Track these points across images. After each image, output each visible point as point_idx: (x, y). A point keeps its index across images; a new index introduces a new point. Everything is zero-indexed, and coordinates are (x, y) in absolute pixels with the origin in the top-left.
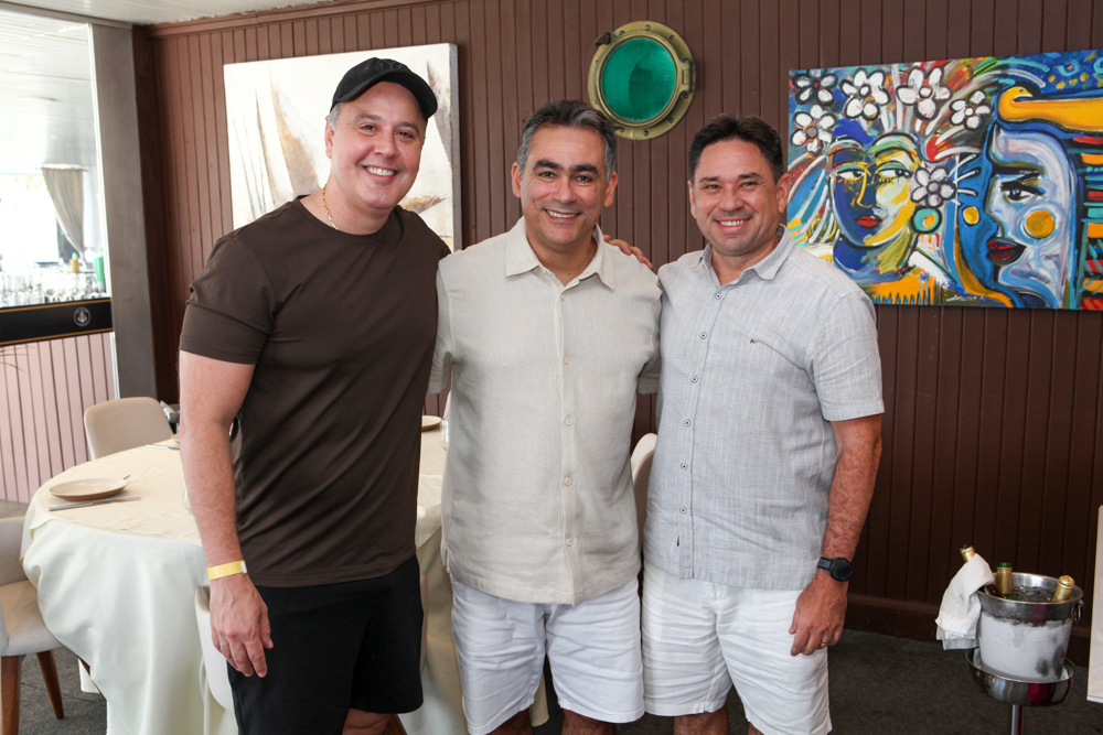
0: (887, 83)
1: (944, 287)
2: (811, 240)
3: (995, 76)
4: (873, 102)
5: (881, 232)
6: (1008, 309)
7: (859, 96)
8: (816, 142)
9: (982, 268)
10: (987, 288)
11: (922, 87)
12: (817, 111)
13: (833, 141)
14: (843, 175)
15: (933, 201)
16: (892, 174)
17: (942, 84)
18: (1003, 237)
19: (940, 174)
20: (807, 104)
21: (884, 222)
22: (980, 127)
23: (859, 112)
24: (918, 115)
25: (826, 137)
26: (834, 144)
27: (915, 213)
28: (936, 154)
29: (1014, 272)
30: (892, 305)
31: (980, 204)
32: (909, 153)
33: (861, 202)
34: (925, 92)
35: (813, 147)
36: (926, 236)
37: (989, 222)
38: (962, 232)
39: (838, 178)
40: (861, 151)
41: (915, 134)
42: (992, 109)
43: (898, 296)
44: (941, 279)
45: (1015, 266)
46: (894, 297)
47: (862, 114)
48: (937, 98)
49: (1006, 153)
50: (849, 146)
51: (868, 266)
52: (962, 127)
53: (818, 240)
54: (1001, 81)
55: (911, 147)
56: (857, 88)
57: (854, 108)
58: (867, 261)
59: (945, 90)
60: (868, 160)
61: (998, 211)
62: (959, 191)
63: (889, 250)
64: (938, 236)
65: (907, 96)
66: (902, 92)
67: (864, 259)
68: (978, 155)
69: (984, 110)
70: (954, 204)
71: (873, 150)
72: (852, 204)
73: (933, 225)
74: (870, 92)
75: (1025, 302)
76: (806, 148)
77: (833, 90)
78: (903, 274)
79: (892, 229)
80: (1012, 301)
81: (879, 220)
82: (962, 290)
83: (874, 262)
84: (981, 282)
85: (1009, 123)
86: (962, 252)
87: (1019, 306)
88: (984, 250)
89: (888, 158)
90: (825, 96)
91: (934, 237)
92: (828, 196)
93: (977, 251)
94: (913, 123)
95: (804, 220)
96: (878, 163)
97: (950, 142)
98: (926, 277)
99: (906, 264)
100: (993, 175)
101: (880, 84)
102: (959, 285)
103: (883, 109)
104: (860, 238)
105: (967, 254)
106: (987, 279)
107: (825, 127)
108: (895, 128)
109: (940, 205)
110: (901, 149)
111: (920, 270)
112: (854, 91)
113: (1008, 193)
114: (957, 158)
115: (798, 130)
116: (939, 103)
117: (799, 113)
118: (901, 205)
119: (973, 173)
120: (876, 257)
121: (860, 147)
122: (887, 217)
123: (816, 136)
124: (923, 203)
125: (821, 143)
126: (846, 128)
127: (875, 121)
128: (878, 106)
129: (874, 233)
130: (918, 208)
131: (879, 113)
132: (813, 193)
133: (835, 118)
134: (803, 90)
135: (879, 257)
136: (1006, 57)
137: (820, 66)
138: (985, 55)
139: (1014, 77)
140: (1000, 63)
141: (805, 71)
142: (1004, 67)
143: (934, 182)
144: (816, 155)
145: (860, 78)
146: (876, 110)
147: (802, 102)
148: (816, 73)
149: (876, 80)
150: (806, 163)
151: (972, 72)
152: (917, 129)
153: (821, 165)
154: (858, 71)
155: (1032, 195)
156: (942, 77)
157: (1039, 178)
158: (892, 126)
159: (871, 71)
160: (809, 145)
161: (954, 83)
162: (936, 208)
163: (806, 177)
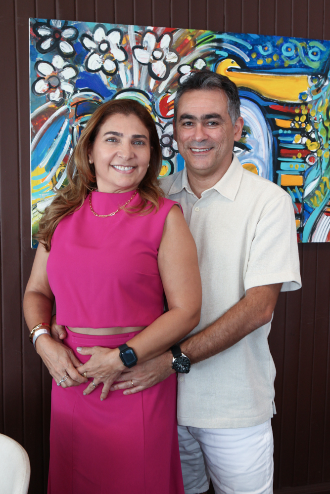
0: (124, 42)
3: (213, 47)
4: (112, 58)
7: (98, 51)
11: (155, 49)
12: (58, 61)
13: (75, 92)
14: (85, 125)
15: (166, 153)
17: (171, 49)
19: (171, 129)
20: (48, 54)
23: (99, 66)
24: (151, 74)
25: (68, 88)
26: (76, 95)
34: (158, 54)
35: (56, 96)
39: (81, 128)
40: (102, 103)
41: (150, 92)
47: (102, 68)
48: (167, 61)
50: (91, 98)
54: (218, 52)
55: (147, 103)
56: (96, 43)
57: (94, 62)
59: (174, 54)
65: (142, 56)
66: (137, 51)
73: (166, 175)
74: (108, 49)
76: (48, 97)
77: (74, 42)
90: (66, 48)
94: (148, 82)
95: (49, 168)
101: (118, 42)
103: (121, 66)
107: (67, 78)
108: (132, 84)
109: (172, 156)
112: (95, 46)
115: (39, 79)
116: (169, 66)
117: (40, 62)
121: (101, 100)
123: (59, 86)
125: (63, 93)
126: (87, 80)
127: (114, 76)
128: (116, 62)
131: (117, 69)
132: (57, 141)
133: (76, 70)
134: (45, 38)
136: (220, 33)
137: (61, 19)
138: (205, 29)
139: (226, 50)
140: (216, 36)
141: (45, 21)
142: (220, 41)
143: (167, 135)
144: (60, 104)
145: (100, 34)
146: (114, 66)
147: (43, 52)
148: (58, 24)
149: (114, 38)
150: (50, 111)
151: (195, 41)
152: (152, 87)
153: (65, 114)
154: (97, 27)
155: (242, 150)
156: (171, 42)
157: (247, 136)
158: (130, 83)
159: (109, 29)
160: (52, 95)
161: (180, 49)
162: (168, 159)
163: (49, 125)
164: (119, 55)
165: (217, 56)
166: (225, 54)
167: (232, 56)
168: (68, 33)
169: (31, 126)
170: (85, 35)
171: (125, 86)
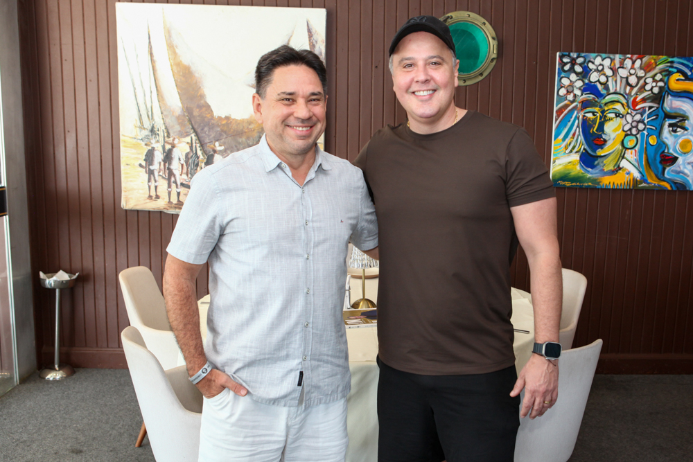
0: (612, 65)
1: (638, 179)
2: (567, 151)
3: (667, 66)
4: (604, 74)
5: (606, 147)
6: (668, 191)
7: (597, 70)
8: (572, 95)
9: (657, 168)
10: (659, 179)
11: (631, 68)
12: (573, 77)
13: (582, 95)
14: (586, 115)
15: (634, 131)
16: (613, 115)
17: (641, 68)
18: (668, 152)
19: (638, 117)
20: (568, 73)
21: (608, 142)
22: (659, 93)
23: (597, 79)
24: (628, 83)
25: (578, 92)
26: (582, 97)
27: (624, 138)
28: (637, 106)
29: (672, 171)
30: (610, 189)
31: (658, 134)
32: (623, 105)
33: (596, 130)
34: (632, 71)
35: (570, 97)
36: (630, 151)
37: (662, 144)
38: (648, 148)
39: (584, 116)
40: (597, 101)
41: (626, 94)
42: (665, 84)
43: (614, 183)
44: (637, 175)
45: (673, 167)
46: (611, 184)
47: (599, 81)
48: (638, 75)
49: (671, 108)
50: (591, 98)
51: (598, 167)
52: (650, 92)
53: (571, 152)
54: (670, 69)
55: (624, 101)
56: (596, 66)
57: (594, 77)
58: (598, 164)
59: (642, 71)
60: (600, 107)
61: (666, 138)
62: (648, 127)
63: (610, 158)
64: (635, 151)
65: (623, 73)
66: (620, 70)
67: (596, 162)
68: (657, 108)
69: (661, 84)
70: (644, 134)
71: (604, 101)
72: (591, 131)
73: (633, 145)
74: (603, 69)
75: (677, 187)
76: (566, 97)
77: (583, 66)
78: (617, 171)
79: (612, 147)
80: (671, 186)
81: (605, 141)
82: (647, 180)
83: (602, 164)
84: (656, 176)
85: (673, 92)
86: (647, 160)
87: (674, 188)
88: (658, 159)
89: (611, 106)
90: (578, 69)
91: (633, 151)
92: (578, 126)
93: (655, 159)
94: (625, 88)
95: (564, 139)
96: (606, 109)
97: (644, 100)
98: (628, 173)
99: (619, 166)
100: (664, 119)
101: (609, 64)
102: (645, 178)
103: (610, 79)
104: (594, 151)
105: (650, 161)
106: (659, 175)
107: (578, 86)
108: (616, 90)
109: (638, 134)
110: (618, 102)
111: (626, 169)
112: (595, 67)
113: (671, 129)
114: (647, 109)
115: (562, 87)
116: (639, 78)
117: (563, 77)
118: (617, 133)
119: (654, 117)
120: (602, 162)
121: (597, 99)
122: (609, 139)
123: (572, 91)
124: (629, 132)
125: (575, 96)
127: (605, 85)
128: (607, 77)
129: (602, 148)
130: (626, 135)
131: (607, 81)
132: (570, 124)
133: (583, 81)
134: (566, 64)
135: (605, 162)
136: (673, 57)
137: (576, 52)
138: (663, 55)
139: (676, 68)
140: (670, 60)
141: (567, 53)
142: (672, 62)
143: (635, 121)
144: (572, 102)
145: (598, 60)
146: (606, 79)
147: (565, 71)
148: (574, 55)
149: (607, 62)
150: (567, 106)
151: (656, 63)
152: (627, 91)
153: (575, 108)
154: (597, 56)
155: (682, 131)
156: (641, 64)
157: (686, 121)
158: (614, 89)
159: (604, 57)
160: (568, 96)
161: (647, 68)
162: (635, 135)
163: (566, 114)
164: (609, 73)
165: (670, 72)
166: (675, 70)
167: (680, 71)
168: (580, 60)
169: (555, 114)
170: (590, 61)
171: (612, 91)
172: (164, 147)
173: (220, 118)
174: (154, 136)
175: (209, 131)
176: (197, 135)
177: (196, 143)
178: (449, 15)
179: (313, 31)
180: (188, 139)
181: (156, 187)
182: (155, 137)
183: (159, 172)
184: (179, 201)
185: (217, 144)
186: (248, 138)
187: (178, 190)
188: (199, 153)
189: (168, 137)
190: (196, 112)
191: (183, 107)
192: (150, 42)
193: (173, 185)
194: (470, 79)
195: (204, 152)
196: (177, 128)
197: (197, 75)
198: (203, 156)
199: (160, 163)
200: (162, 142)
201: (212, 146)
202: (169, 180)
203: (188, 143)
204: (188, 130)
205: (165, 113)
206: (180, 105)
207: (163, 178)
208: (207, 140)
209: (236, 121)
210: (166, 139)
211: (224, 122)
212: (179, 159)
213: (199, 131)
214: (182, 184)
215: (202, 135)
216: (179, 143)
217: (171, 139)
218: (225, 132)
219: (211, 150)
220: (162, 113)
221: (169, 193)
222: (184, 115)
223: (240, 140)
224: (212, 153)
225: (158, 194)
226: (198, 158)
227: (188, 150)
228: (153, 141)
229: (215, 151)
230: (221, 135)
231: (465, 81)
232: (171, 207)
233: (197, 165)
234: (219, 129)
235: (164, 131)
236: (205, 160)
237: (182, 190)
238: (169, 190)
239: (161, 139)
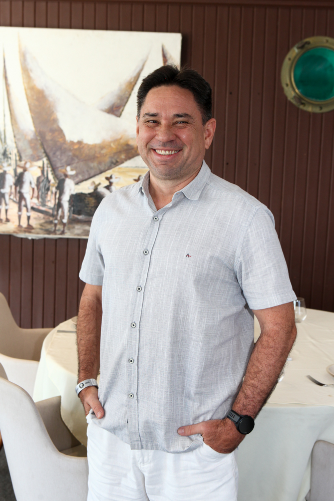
172: (15, 171)
173: (72, 143)
174: (6, 159)
175: (61, 156)
176: (49, 159)
177: (47, 167)
178: (307, 40)
179: (168, 56)
180: (40, 163)
181: (6, 211)
182: (7, 161)
183: (10, 195)
184: (29, 225)
185: (68, 168)
186: (100, 163)
187: (29, 214)
188: (51, 177)
189: (20, 160)
190: (48, 137)
191: (36, 131)
192: (5, 66)
193: (24, 209)
194: (327, 105)
195: (56, 176)
196: (29, 152)
197: (50, 99)
198: (55, 180)
199: (11, 187)
200: (14, 166)
201: (64, 170)
202: (20, 203)
203: (39, 167)
204: (40, 154)
205: (18, 137)
206: (32, 128)
207: (14, 201)
208: (59, 165)
209: (88, 145)
210: (18, 163)
211: (76, 147)
212: (31, 183)
213: (51, 155)
214: (33, 208)
215: (53, 159)
216: (31, 166)
217: (23, 163)
218: (77, 157)
219: (62, 174)
220: (15, 137)
221: (20, 217)
222: (36, 139)
223: (92, 165)
224: (63, 177)
225: (9, 217)
226: (49, 182)
227: (39, 173)
228: (5, 164)
229: (66, 176)
230: (72, 159)
231: (321, 108)
232: (21, 231)
233: (48, 189)
234: (71, 154)
235: (16, 155)
236: (56, 185)
237: (33, 214)
238: (20, 213)
239: (13, 162)
